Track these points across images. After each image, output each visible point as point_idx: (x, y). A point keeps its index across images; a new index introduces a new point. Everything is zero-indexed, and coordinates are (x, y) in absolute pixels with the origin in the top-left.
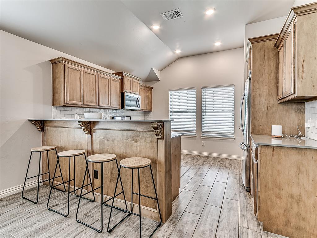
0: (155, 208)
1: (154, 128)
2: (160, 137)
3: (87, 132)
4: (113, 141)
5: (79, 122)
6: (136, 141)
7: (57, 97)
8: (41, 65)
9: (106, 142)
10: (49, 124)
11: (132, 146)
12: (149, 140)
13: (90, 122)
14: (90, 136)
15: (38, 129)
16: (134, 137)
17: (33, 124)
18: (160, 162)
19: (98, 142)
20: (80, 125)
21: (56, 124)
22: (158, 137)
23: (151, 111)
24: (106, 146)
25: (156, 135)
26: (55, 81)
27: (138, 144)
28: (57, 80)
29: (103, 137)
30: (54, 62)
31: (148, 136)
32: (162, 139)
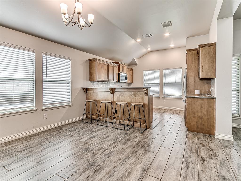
0: (144, 123)
1: (144, 90)
2: (146, 94)
3: (112, 93)
4: (124, 97)
5: (109, 88)
6: (135, 96)
7: (92, 77)
8: (86, 62)
9: (121, 97)
10: (91, 90)
11: (133, 99)
12: (141, 96)
13: (113, 88)
14: (112, 95)
15: (85, 92)
16: (134, 94)
17: (83, 90)
18: (146, 104)
19: (117, 97)
20: (109, 90)
21: (94, 90)
22: (145, 94)
23: (132, 83)
24: (120, 100)
25: (145, 93)
26: (91, 69)
27: (136, 98)
28: (92, 69)
29: (119, 95)
30: (90, 60)
31: (141, 94)
32: (147, 95)
